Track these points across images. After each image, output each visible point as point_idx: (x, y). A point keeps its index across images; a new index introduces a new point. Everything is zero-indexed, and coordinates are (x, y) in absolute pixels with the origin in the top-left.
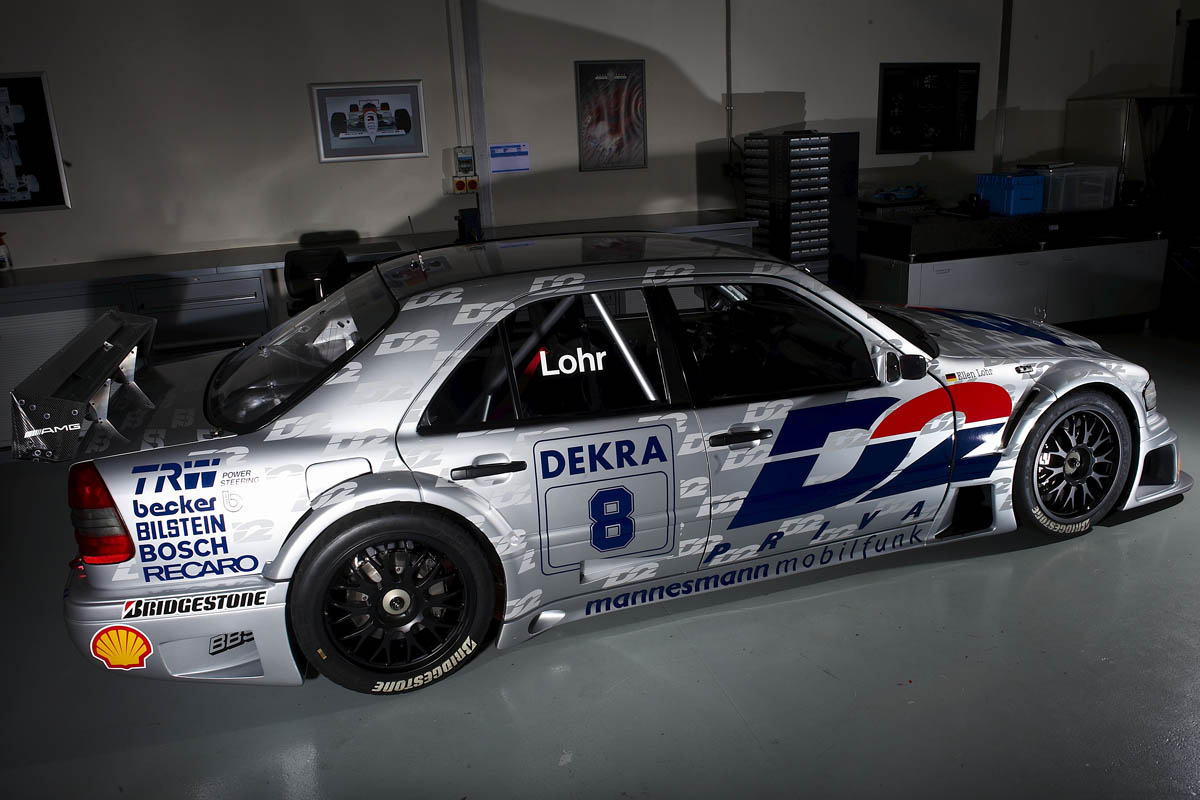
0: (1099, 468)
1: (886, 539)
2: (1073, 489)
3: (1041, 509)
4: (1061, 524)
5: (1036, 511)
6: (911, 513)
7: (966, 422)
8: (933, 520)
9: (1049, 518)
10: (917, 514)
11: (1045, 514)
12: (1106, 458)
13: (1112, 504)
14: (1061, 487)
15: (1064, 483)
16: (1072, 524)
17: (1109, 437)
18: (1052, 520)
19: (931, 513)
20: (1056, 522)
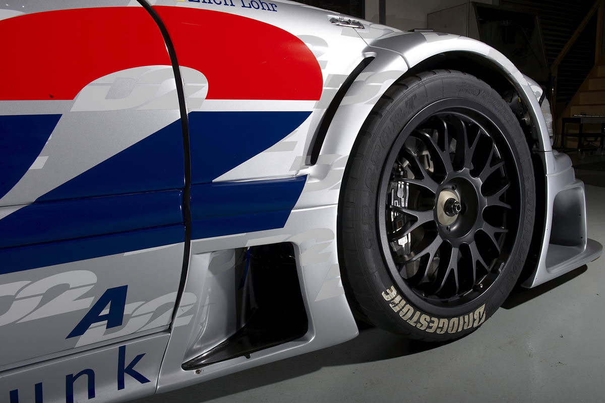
0: (492, 215)
1: (39, 388)
2: (455, 253)
3: (400, 292)
4: (439, 317)
5: (391, 295)
6: (92, 316)
7: (209, 97)
8: (169, 330)
9: (416, 308)
10: (116, 320)
11: (409, 301)
12: (501, 199)
13: (516, 277)
14: (432, 249)
15: (438, 241)
16: (458, 316)
17: (500, 165)
18: (423, 312)
19: (157, 313)
20: (431, 315)
